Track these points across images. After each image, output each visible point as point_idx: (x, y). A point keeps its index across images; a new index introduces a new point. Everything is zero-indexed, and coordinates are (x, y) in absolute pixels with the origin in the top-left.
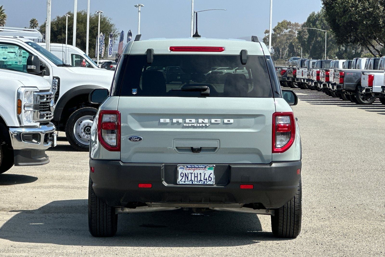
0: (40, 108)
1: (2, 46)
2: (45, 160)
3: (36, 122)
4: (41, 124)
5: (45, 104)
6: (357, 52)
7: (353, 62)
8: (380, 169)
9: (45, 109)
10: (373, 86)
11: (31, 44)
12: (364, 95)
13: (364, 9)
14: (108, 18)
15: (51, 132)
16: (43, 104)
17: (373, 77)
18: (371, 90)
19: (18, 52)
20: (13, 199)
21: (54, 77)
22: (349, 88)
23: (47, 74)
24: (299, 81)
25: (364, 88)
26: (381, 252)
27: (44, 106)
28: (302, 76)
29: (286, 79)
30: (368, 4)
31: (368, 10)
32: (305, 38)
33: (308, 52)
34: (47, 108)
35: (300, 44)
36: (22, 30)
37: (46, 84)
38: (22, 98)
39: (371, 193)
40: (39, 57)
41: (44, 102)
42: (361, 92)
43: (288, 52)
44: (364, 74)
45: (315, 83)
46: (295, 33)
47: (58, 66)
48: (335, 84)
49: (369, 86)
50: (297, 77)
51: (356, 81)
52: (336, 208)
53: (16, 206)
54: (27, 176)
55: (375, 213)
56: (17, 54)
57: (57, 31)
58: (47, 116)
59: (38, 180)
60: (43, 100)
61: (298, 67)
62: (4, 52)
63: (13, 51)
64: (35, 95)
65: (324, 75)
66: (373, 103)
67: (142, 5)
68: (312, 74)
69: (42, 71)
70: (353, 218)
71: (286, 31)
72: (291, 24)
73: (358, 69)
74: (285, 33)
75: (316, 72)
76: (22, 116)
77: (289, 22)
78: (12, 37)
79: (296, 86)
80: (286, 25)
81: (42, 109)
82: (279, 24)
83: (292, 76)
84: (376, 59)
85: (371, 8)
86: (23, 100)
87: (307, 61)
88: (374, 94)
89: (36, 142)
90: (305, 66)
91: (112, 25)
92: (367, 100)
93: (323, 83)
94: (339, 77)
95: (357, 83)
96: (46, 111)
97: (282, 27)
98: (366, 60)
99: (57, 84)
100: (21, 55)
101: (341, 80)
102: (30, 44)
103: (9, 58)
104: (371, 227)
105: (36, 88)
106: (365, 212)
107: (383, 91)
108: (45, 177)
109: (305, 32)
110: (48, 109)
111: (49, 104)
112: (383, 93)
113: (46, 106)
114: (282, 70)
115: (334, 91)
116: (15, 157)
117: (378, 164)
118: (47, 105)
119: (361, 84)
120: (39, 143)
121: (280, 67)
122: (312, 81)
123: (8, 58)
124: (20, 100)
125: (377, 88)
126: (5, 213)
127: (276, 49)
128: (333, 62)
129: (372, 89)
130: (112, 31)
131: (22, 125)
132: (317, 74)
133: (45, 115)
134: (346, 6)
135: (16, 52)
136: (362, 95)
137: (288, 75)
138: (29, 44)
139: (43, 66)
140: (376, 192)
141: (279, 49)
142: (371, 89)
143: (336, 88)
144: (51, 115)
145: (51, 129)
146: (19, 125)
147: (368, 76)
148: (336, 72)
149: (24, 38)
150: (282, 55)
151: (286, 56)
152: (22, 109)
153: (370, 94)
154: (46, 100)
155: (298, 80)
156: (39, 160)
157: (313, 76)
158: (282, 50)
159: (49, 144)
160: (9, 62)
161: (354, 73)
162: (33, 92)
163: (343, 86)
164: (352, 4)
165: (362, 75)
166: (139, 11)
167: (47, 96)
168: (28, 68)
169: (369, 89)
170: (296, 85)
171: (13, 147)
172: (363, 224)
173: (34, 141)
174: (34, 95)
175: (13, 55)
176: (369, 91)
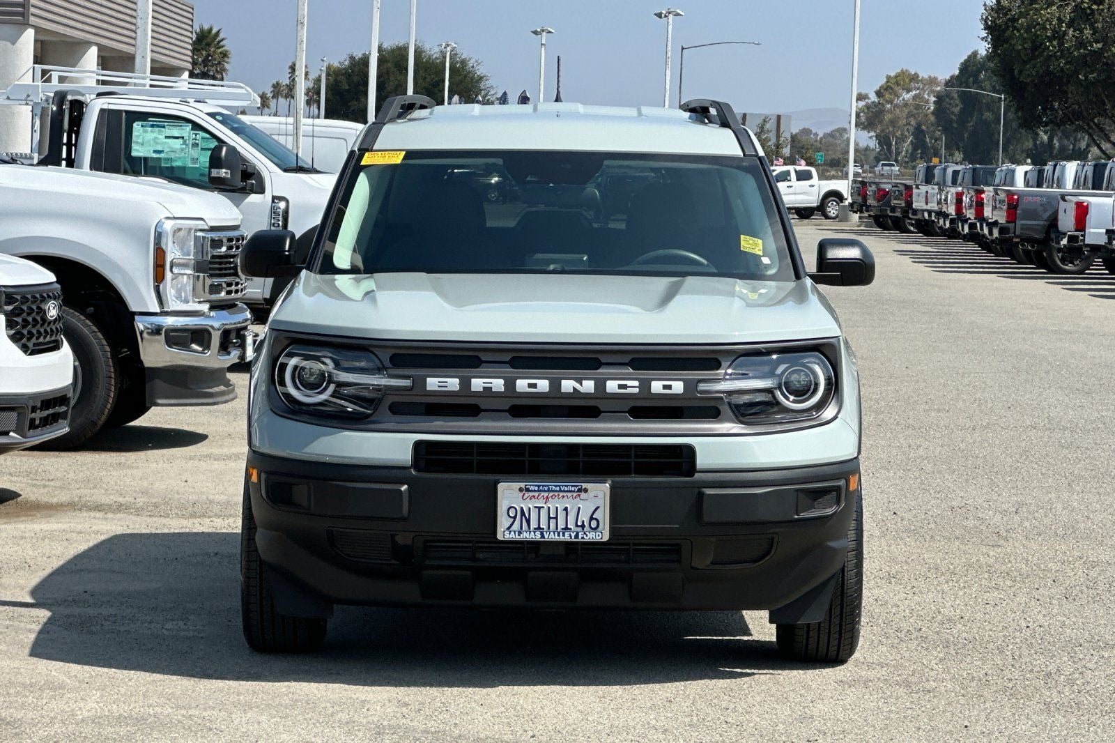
0: (210, 269)
1: (151, 123)
2: (222, 393)
3: (200, 302)
4: (212, 308)
5: (225, 260)
6: (1077, 148)
7: (1046, 172)
8: (1042, 424)
9: (223, 272)
10: (1087, 231)
11: (221, 118)
12: (1065, 250)
13: (1081, 44)
14: (471, 62)
15: (239, 325)
16: (217, 260)
17: (1087, 207)
18: (1081, 238)
19: (189, 137)
20: (132, 483)
21: (274, 198)
22: (1028, 232)
23: (259, 191)
24: (919, 216)
25: (1065, 234)
26: (962, 618)
27: (221, 263)
28: (927, 204)
29: (888, 212)
30: (1091, 32)
31: (1089, 48)
32: (952, 113)
33: (958, 149)
34: (230, 268)
35: (940, 128)
36: (209, 85)
37: (227, 213)
38: (167, 245)
39: (996, 480)
40: (239, 148)
41: (222, 254)
42: (1058, 243)
43: (910, 146)
44: (1065, 200)
45: (952, 221)
46: (927, 101)
47: (285, 170)
48: (996, 223)
49: (1076, 230)
50: (914, 206)
51: (1046, 215)
52: (899, 513)
53: (133, 500)
54: (186, 432)
55: (987, 527)
56: (187, 141)
57: (348, 91)
58: (229, 289)
59: (206, 441)
60: (219, 250)
61: (919, 182)
62: (158, 136)
63: (177, 135)
64: (199, 237)
65: (972, 201)
66: (1087, 272)
67: (550, 29)
68: (946, 200)
69: (246, 182)
70: (928, 538)
71: (907, 96)
72: (920, 78)
73: (1059, 186)
74: (903, 100)
75: (955, 195)
76: (165, 288)
77: (915, 74)
78: (177, 100)
79: (912, 228)
80: (907, 80)
81: (217, 272)
82: (888, 78)
83: (903, 205)
84: (1099, 164)
85: (1097, 42)
86: (169, 249)
87: (940, 167)
88: (1089, 249)
89: (200, 349)
90: (936, 180)
91: (482, 77)
92: (1073, 264)
93: (970, 221)
94: (1005, 207)
95: (1048, 223)
96: (225, 275)
97: (898, 86)
98: (1076, 167)
99: (281, 213)
100: (198, 144)
101: (1008, 217)
102: (219, 118)
103: (168, 150)
104: (964, 560)
105: (202, 222)
106: (963, 525)
107: (1110, 242)
108: (227, 435)
109: (952, 98)
110: (232, 271)
111: (235, 259)
112: (1110, 247)
113: (228, 266)
114: (879, 190)
115: (993, 241)
116: (147, 385)
117: (1043, 413)
118: (230, 263)
119: (1057, 225)
120: (206, 351)
121: (874, 183)
122: (946, 216)
123: (166, 150)
124: (162, 249)
125: (1094, 233)
126: (98, 515)
127: (882, 139)
128: (1002, 170)
129: (1084, 236)
130: (483, 93)
131: (165, 310)
132: (957, 200)
133: (224, 285)
134: (1037, 36)
135: (186, 138)
136: (1059, 250)
137: (894, 202)
138: (217, 117)
139: (250, 170)
140: (1009, 478)
141: (889, 138)
142: (1082, 235)
143: (997, 233)
144: (240, 286)
145: (241, 320)
146: (158, 310)
147: (1074, 206)
148: (997, 194)
149: (206, 102)
150: (898, 153)
151: (906, 157)
152: (165, 272)
153: (1080, 250)
154: (226, 251)
155: (916, 215)
156: (207, 392)
157: (947, 203)
158: (896, 143)
159: (232, 354)
160: (176, 161)
161: (1041, 196)
162: (193, 231)
163: (1013, 227)
164: (1054, 31)
165: (1062, 203)
166: (542, 44)
167: (230, 240)
168: (213, 175)
169: (1078, 237)
170: (912, 225)
171: (144, 362)
172: (947, 551)
173: (194, 346)
174: (196, 237)
175: (177, 144)
176: (1078, 242)
